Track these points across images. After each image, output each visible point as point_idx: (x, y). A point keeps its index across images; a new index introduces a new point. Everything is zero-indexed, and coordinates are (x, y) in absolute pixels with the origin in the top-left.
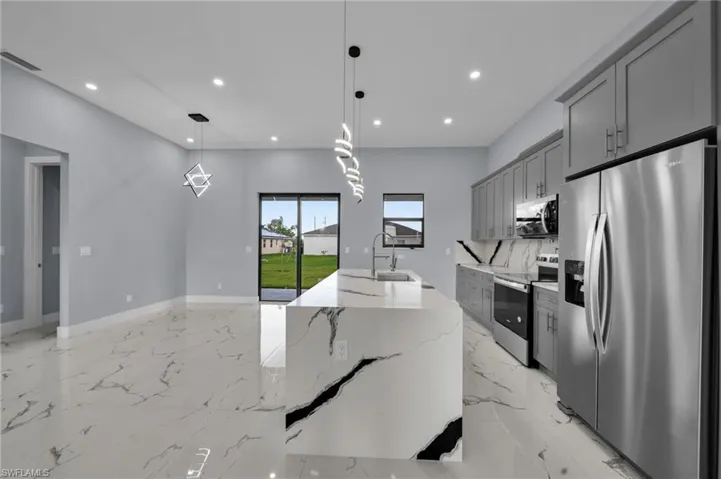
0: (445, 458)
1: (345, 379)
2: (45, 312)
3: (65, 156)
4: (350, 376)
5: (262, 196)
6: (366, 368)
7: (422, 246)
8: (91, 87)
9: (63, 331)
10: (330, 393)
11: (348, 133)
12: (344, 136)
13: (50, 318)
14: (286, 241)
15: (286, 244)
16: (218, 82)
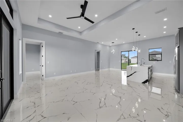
0: (146, 84)
1: (133, 74)
2: (97, 68)
3: (100, 51)
4: (134, 73)
5: (121, 52)
6: (135, 73)
7: (161, 60)
8: (103, 43)
9: (100, 70)
10: (131, 75)
11: (134, 47)
12: (134, 48)
13: (98, 69)
14: (126, 59)
15: (126, 60)
16: (117, 39)
